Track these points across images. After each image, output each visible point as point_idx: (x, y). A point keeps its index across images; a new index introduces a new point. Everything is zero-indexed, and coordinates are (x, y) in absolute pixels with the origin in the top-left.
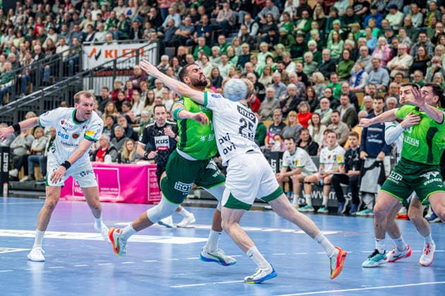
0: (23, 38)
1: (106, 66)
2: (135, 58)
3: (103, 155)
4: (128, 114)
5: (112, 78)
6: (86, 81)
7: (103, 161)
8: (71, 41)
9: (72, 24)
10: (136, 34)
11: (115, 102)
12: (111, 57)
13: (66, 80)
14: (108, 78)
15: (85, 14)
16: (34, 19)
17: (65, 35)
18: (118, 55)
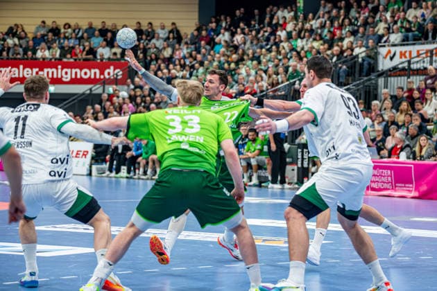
0: (321, 42)
1: (400, 66)
2: (429, 59)
3: (398, 152)
4: (421, 112)
5: (406, 78)
6: (381, 81)
7: (398, 158)
8: (367, 43)
9: (368, 26)
10: (430, 34)
11: (410, 101)
12: (405, 57)
13: (362, 81)
14: (403, 78)
15: (381, 17)
16: (332, 23)
17: (362, 37)
18: (413, 56)
